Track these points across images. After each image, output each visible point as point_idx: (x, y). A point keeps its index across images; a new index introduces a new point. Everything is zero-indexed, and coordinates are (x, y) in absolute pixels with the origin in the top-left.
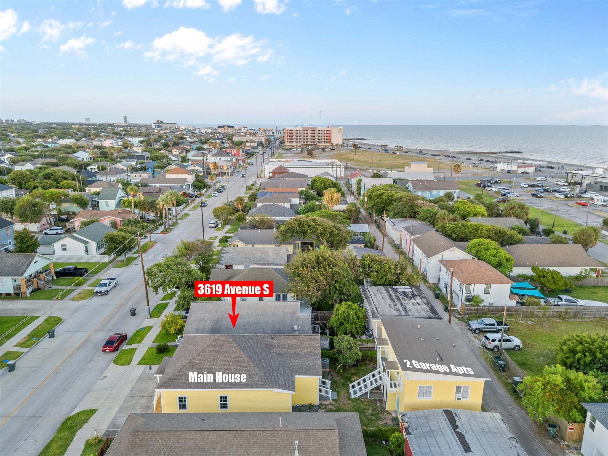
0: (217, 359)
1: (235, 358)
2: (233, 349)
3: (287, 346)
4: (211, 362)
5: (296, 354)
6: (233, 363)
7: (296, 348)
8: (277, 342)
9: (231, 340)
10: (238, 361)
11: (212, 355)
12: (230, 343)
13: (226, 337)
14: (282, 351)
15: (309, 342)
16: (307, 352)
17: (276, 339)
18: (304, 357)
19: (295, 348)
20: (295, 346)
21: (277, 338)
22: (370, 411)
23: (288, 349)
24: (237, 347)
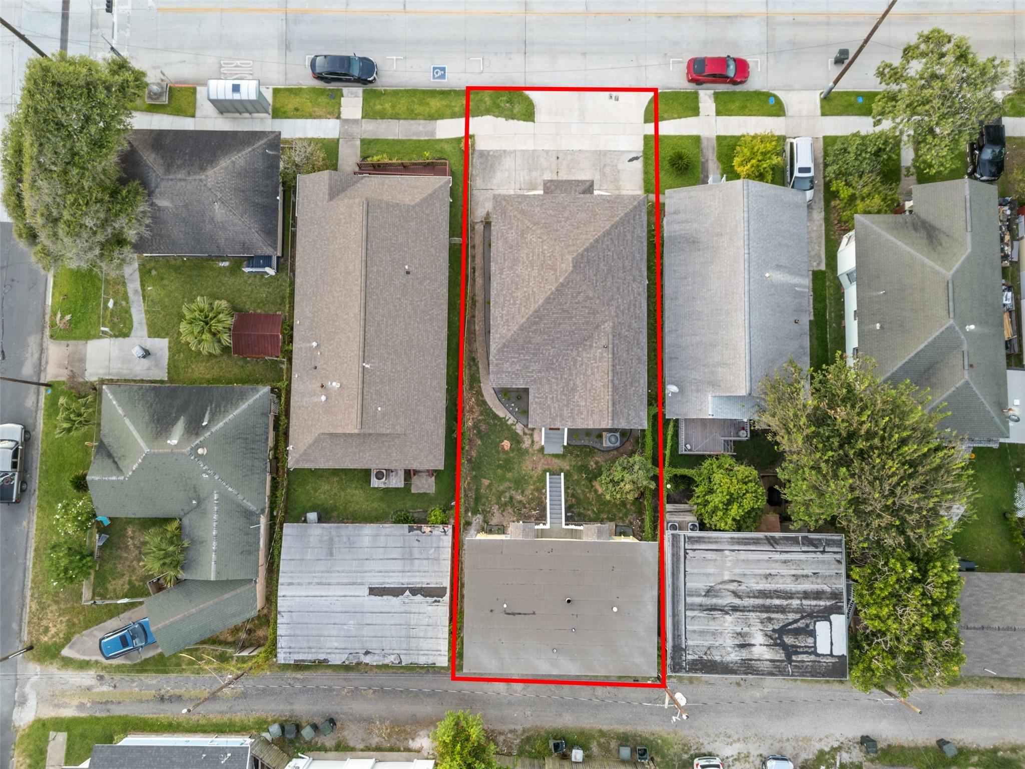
0: (532, 266)
1: (534, 292)
2: (547, 287)
3: (589, 372)
4: (528, 258)
5: (574, 389)
6: (525, 292)
7: (586, 388)
8: (598, 355)
9: (561, 280)
10: (528, 299)
11: (539, 258)
12: (557, 280)
13: (566, 271)
14: (582, 364)
15: (596, 410)
16: (578, 406)
17: (602, 354)
18: (569, 401)
19: (586, 385)
20: (589, 386)
21: (605, 355)
22: (519, 497)
23: (585, 375)
24: (549, 292)
